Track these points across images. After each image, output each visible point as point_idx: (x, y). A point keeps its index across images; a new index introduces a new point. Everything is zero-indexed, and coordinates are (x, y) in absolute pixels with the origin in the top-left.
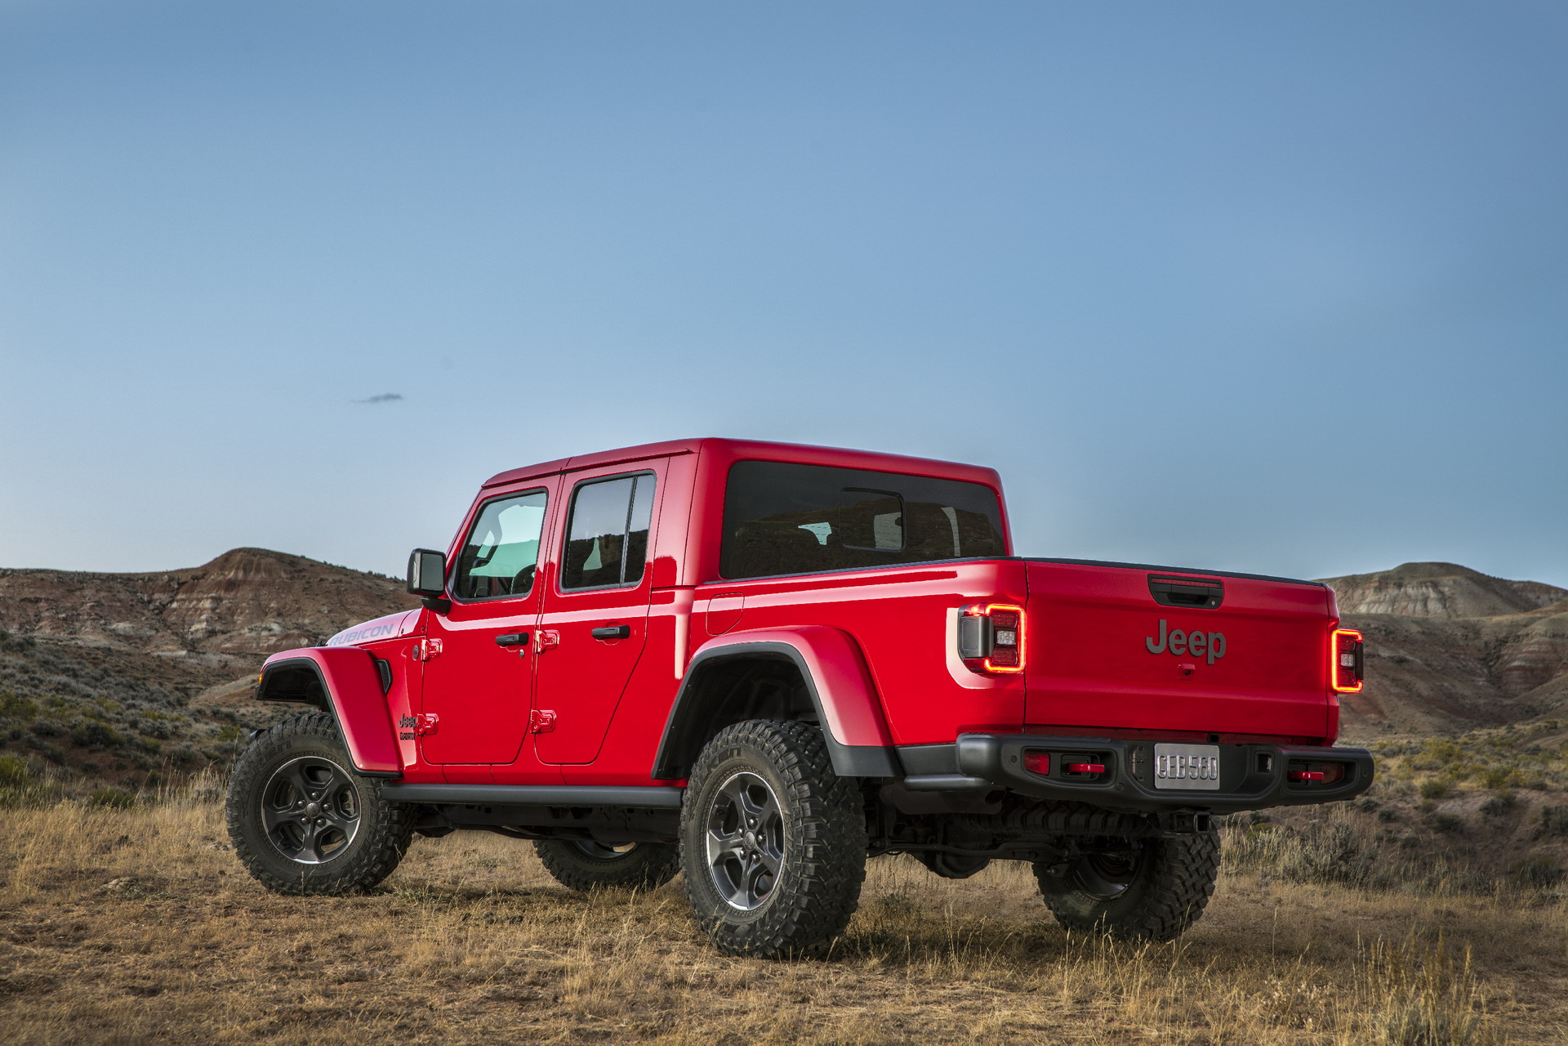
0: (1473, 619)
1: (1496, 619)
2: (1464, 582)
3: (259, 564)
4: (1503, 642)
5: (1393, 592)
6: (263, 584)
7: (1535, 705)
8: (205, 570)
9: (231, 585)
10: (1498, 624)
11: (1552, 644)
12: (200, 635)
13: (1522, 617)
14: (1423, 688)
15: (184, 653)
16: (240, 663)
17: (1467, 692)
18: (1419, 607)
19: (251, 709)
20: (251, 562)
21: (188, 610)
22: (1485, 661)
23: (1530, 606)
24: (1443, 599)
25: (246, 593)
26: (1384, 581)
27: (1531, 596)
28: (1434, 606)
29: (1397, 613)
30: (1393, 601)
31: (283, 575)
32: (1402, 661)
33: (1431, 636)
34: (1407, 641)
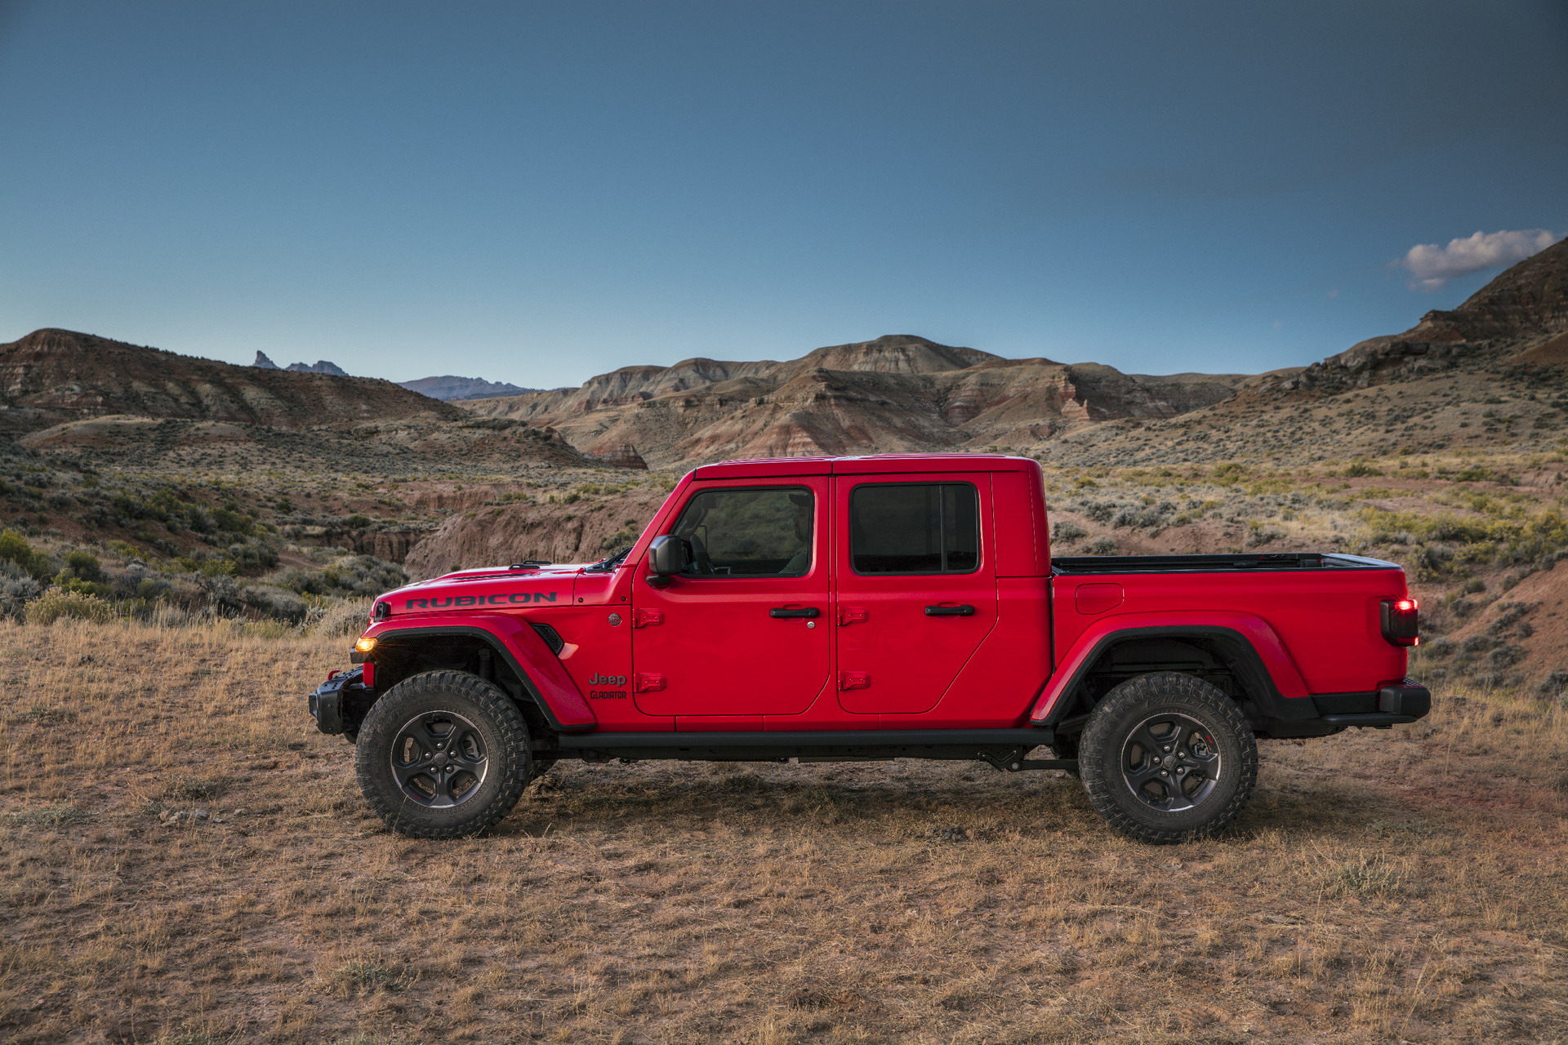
0: (930, 374)
1: (945, 374)
2: (923, 348)
3: (60, 341)
4: (949, 390)
5: (875, 355)
6: (63, 355)
7: (970, 431)
8: (18, 345)
9: (39, 356)
10: (946, 377)
11: (980, 390)
12: (16, 394)
13: (960, 372)
14: (898, 422)
15: (6, 407)
16: (51, 415)
17: (927, 424)
18: (893, 366)
19: (64, 450)
20: (54, 340)
21: (6, 375)
22: (937, 402)
23: (965, 365)
24: (908, 360)
25: (51, 362)
26: (871, 347)
27: (965, 357)
28: (903, 365)
29: (879, 370)
30: (876, 362)
31: (79, 349)
32: (883, 403)
33: (903, 386)
34: (887, 389)
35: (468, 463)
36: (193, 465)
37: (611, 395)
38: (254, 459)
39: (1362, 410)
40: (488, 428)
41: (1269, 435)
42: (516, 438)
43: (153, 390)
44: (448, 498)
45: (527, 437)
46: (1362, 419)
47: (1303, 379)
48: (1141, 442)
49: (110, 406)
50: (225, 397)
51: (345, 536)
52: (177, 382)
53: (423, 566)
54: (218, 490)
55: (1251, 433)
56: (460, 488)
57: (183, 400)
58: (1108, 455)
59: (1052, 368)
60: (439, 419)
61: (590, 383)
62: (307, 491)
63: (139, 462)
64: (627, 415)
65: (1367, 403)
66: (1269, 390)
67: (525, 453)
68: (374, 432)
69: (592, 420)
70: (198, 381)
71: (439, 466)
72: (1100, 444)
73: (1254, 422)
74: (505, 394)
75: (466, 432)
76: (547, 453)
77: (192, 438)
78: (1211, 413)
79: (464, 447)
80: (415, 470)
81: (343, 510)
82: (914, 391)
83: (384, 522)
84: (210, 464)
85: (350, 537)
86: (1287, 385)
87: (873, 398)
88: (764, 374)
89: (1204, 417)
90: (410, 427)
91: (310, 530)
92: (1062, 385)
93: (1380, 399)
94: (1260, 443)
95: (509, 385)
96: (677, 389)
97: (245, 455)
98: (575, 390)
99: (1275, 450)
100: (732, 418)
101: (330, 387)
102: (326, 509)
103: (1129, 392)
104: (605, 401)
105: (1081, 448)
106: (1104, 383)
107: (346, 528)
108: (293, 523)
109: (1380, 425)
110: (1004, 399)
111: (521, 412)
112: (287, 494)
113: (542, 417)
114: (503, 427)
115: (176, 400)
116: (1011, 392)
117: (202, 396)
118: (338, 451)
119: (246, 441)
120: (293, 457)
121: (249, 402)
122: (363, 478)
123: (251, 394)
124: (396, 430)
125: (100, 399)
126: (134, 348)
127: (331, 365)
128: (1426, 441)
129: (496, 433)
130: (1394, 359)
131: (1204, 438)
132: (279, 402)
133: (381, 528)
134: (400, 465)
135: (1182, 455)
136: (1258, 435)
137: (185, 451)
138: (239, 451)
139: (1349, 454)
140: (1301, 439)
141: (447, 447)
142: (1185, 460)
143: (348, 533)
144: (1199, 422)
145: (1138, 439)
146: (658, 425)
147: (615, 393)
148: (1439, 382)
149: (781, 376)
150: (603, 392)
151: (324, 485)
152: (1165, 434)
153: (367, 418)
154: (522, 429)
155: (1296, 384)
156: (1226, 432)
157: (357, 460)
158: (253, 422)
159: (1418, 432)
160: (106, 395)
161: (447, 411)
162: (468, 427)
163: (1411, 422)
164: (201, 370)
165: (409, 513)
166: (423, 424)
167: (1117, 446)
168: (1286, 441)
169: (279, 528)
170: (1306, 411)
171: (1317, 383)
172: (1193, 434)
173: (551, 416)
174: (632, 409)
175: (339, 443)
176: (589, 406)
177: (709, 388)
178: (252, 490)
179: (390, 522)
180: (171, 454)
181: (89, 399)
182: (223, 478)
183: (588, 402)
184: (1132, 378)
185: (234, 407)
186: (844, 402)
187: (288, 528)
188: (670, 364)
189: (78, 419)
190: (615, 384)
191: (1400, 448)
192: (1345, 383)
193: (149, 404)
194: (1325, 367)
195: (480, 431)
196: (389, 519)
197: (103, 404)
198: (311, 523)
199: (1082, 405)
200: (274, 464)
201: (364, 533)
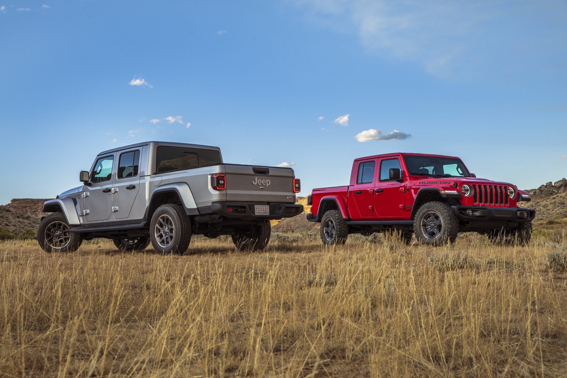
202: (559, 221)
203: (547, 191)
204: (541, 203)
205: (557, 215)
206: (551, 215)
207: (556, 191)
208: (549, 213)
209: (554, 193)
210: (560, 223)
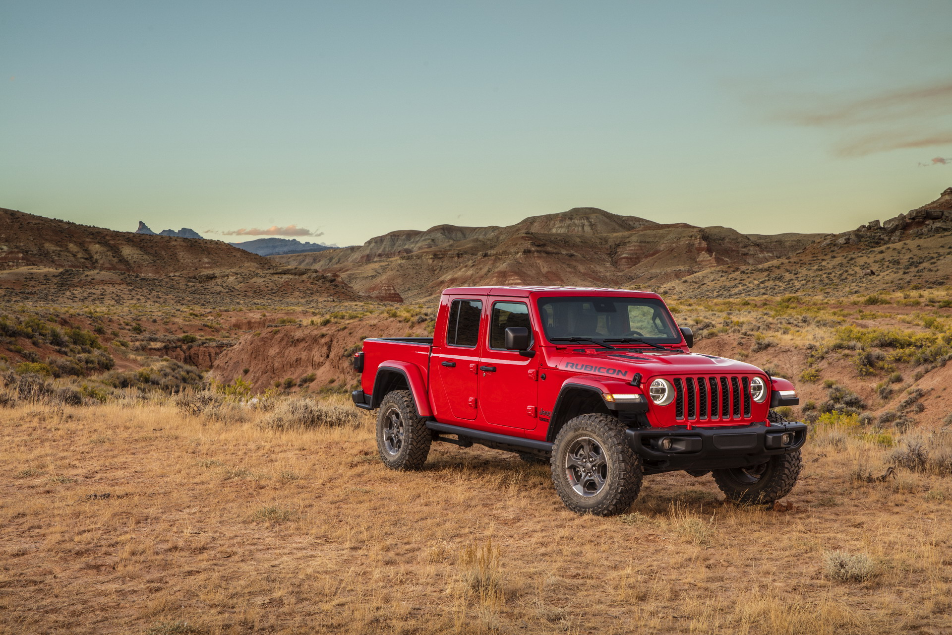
0: (605, 235)
1: (615, 234)
2: (601, 217)
4: (618, 245)
5: (568, 222)
7: (633, 275)
10: (616, 237)
11: (640, 246)
13: (626, 233)
14: (582, 269)
17: (602, 270)
18: (580, 229)
22: (610, 255)
23: (630, 228)
24: (591, 225)
26: (564, 217)
27: (631, 223)
28: (587, 229)
29: (570, 233)
30: (568, 226)
31: (8, 220)
32: (572, 255)
33: (586, 244)
34: (574, 246)
35: (277, 299)
36: (83, 301)
37: (384, 251)
38: (125, 296)
39: (891, 259)
40: (291, 274)
41: (825, 276)
42: (310, 281)
43: (59, 249)
44: (255, 322)
45: (318, 280)
46: (891, 265)
47: (853, 237)
48: (737, 282)
49: (28, 260)
50: (109, 253)
51: (178, 349)
52: (75, 243)
53: (224, 369)
54: (91, 317)
55: (812, 275)
56: (264, 316)
57: (80, 255)
58: (713, 291)
59: (691, 229)
60: (258, 268)
61: (369, 242)
62: (154, 318)
63: (45, 299)
64: (394, 265)
65: (895, 254)
66: (828, 245)
67: (317, 291)
68: (212, 278)
69: (370, 269)
70: (90, 242)
71: (256, 301)
72: (709, 283)
73: (816, 267)
74: (311, 250)
75: (276, 277)
76: (332, 292)
77: (83, 282)
78: (787, 261)
79: (275, 287)
80: (238, 303)
81: (179, 331)
82: (593, 247)
83: (206, 339)
84: (94, 300)
85: (181, 350)
86: (841, 241)
87: (564, 252)
88: (491, 235)
89: (782, 264)
90: (237, 274)
91: (153, 345)
92: (698, 241)
93: (904, 251)
94: (817, 282)
95: (315, 244)
96: (430, 247)
97: (119, 294)
98: (359, 247)
99: (827, 287)
100: (466, 266)
101: (182, 246)
102: (167, 330)
103: (745, 247)
104: (380, 255)
105: (696, 286)
106: (727, 240)
107: (179, 344)
108: (143, 340)
109: (900, 269)
110: (656, 252)
111: (321, 263)
112: (140, 320)
113: (335, 266)
114: (302, 274)
115: (74, 256)
116: (662, 247)
117: (93, 252)
118: (185, 291)
119: (120, 284)
120: (152, 295)
121: (125, 257)
122: (198, 309)
123: (127, 251)
124: (227, 276)
125: (21, 255)
126: (46, 220)
127: (190, 230)
128: (931, 280)
129: (297, 277)
130: (919, 222)
131: (780, 278)
132: (146, 257)
133: (203, 343)
134: (228, 300)
135: (763, 291)
136: (817, 276)
137: (77, 291)
138: (115, 291)
139: (877, 289)
140: (846, 278)
141: (262, 288)
142: (764, 294)
143: (180, 347)
144: (778, 268)
145: (736, 279)
146: (415, 271)
147: (387, 249)
148: (946, 238)
149: (502, 237)
150: (378, 249)
151: (167, 314)
152: (754, 276)
153: (208, 268)
154: (314, 275)
155: (848, 241)
156: (796, 274)
157: (198, 296)
158: (128, 270)
159: (926, 274)
160: (26, 252)
161: (263, 262)
162: (277, 273)
163: (921, 266)
164: (93, 234)
165: (224, 333)
166: (246, 271)
167: (721, 284)
168: (836, 281)
169: (131, 344)
170: (852, 259)
171: (863, 239)
172: (773, 276)
173: (342, 265)
174: (396, 260)
175: (187, 285)
176: (368, 259)
177: (451, 246)
178: (115, 318)
179: (210, 340)
180: (68, 293)
181: (13, 255)
182: (98, 310)
183: (368, 256)
184: (747, 237)
185: (115, 260)
186: (544, 255)
187: (137, 344)
188: (425, 230)
189: (5, 269)
190: (386, 243)
191: (912, 285)
192: (883, 239)
193: (56, 258)
194: (869, 228)
195: (285, 277)
196: (209, 337)
197: (23, 259)
198: (155, 340)
199: (711, 256)
200: (139, 299)
201: (192, 347)
202: (888, 297)
203: (869, 237)
204: (858, 260)
205: (884, 286)
206: (875, 285)
207: (886, 238)
208: (871, 280)
209: (882, 242)
210: (889, 303)
